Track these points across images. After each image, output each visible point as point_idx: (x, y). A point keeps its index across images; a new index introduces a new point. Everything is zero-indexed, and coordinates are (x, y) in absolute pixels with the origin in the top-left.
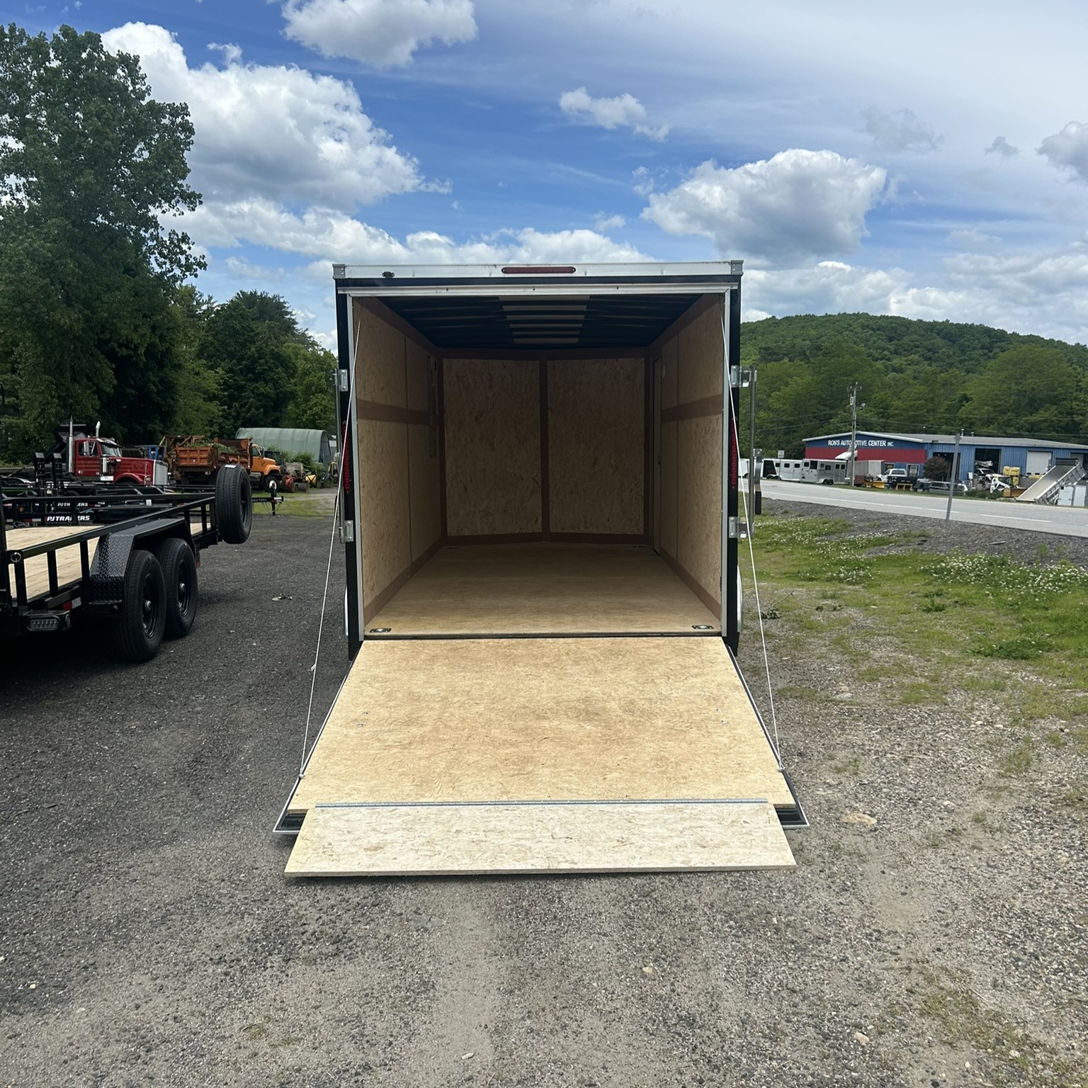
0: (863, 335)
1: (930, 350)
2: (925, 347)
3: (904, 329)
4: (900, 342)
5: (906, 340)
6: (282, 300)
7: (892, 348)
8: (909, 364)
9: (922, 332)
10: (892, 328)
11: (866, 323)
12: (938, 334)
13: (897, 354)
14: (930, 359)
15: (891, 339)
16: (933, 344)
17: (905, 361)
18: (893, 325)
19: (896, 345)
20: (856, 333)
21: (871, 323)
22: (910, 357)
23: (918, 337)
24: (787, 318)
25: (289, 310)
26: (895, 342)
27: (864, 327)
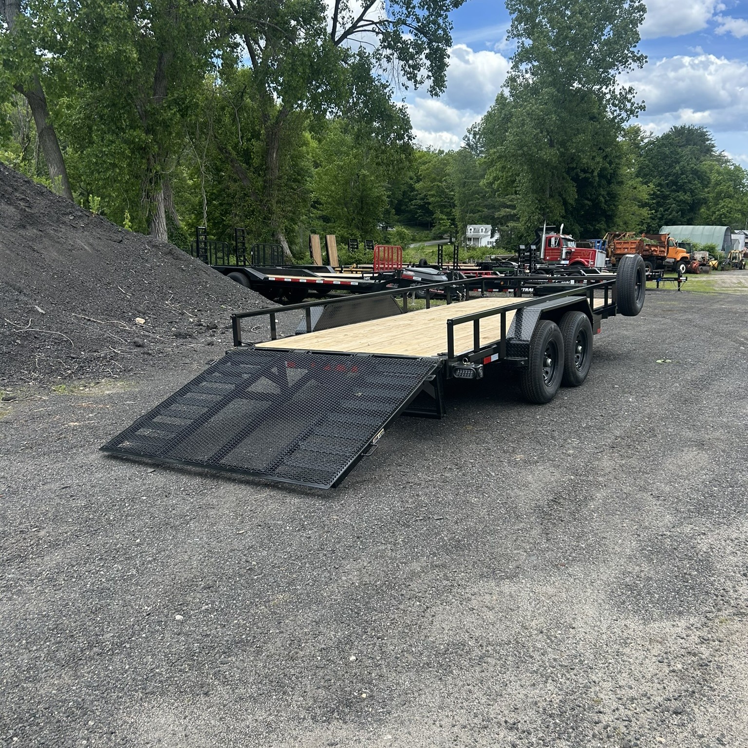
6: (705, 130)
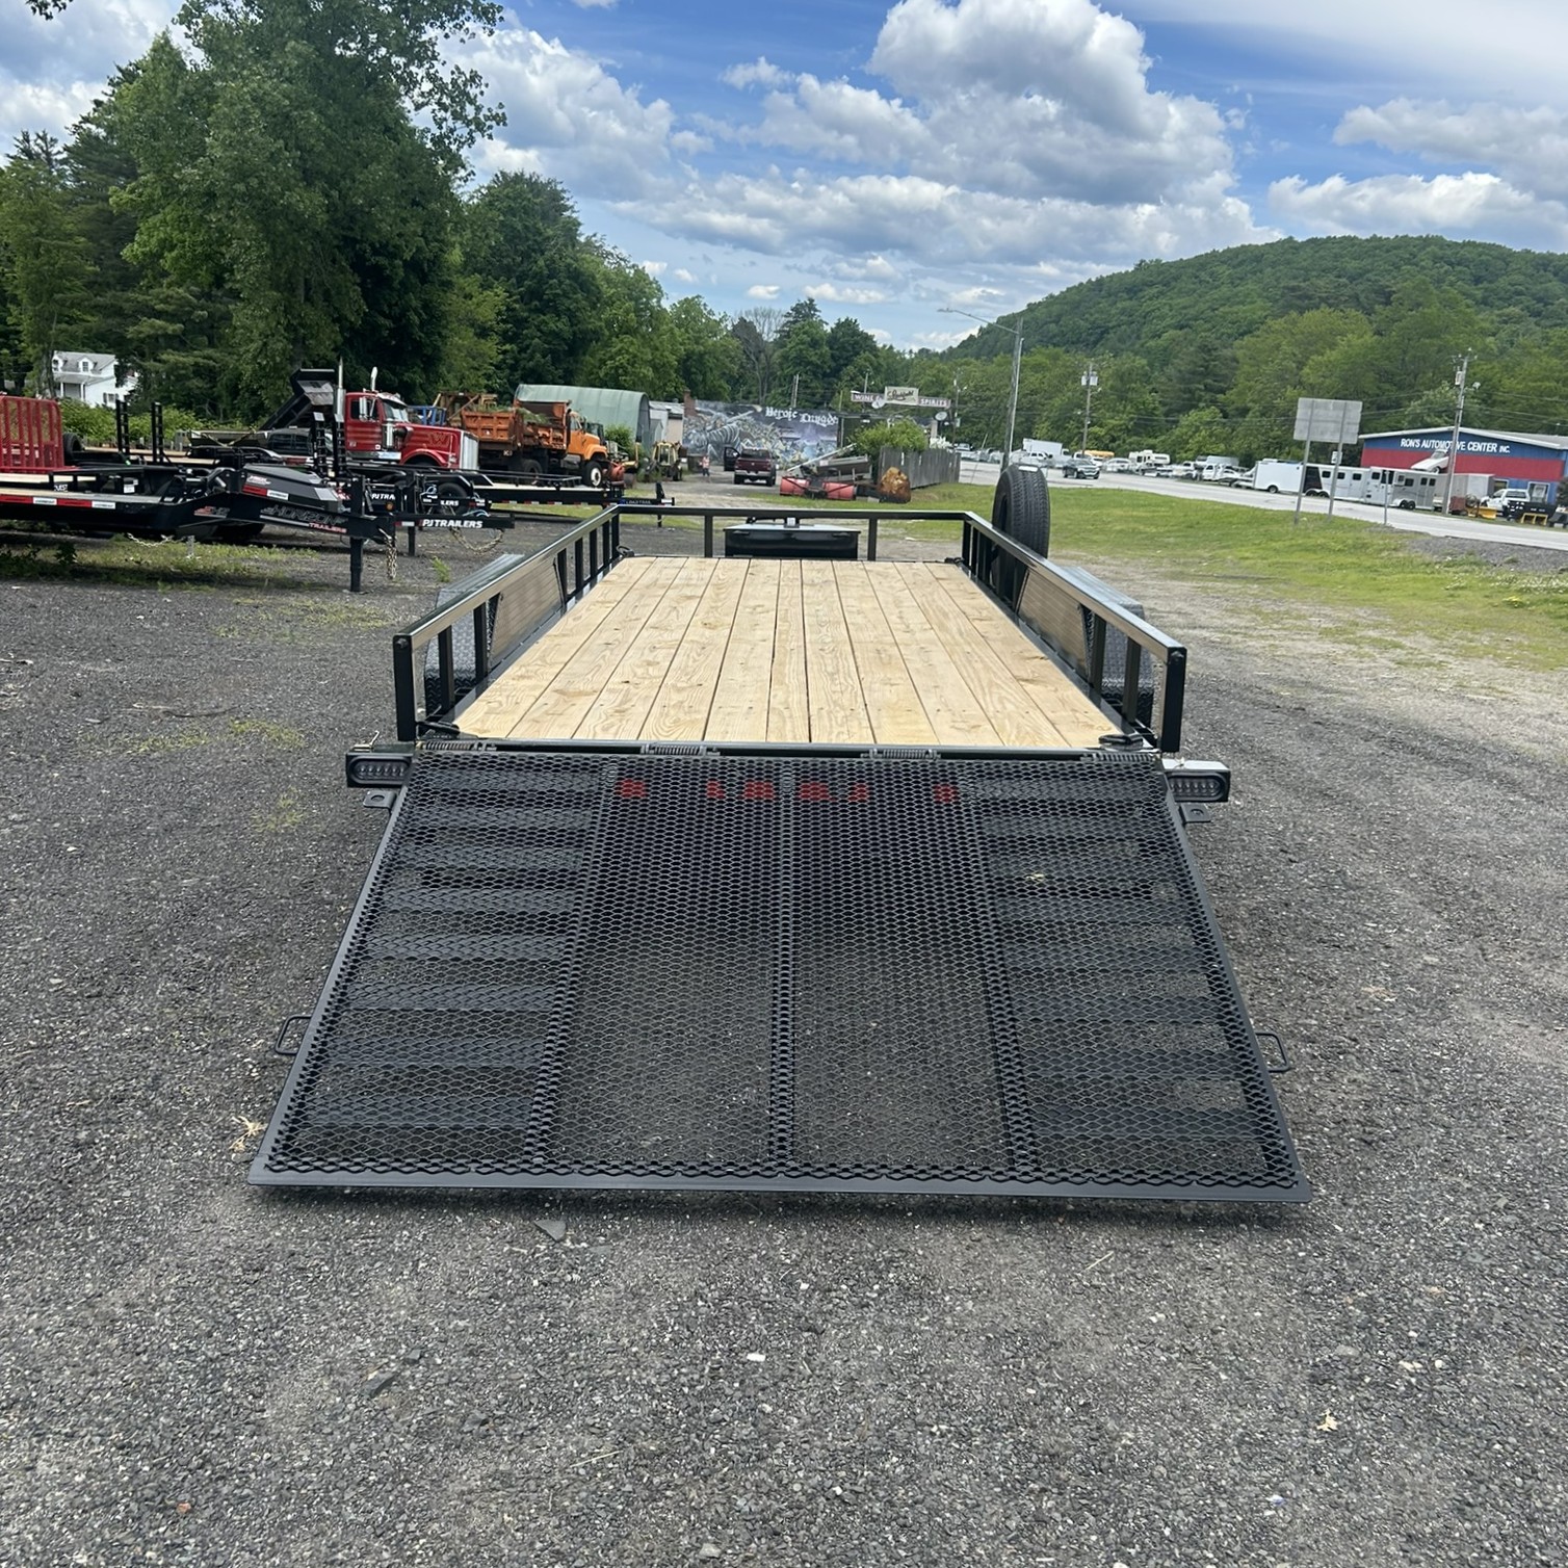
0: (1434, 272)
1: (1540, 300)
2: (1533, 296)
3: (1500, 264)
4: (1493, 286)
5: (1502, 282)
6: (559, 188)
7: (1479, 294)
8: (1506, 322)
9: (1530, 271)
10: (1482, 262)
11: (1440, 253)
12: (1556, 274)
13: (1486, 304)
14: (1538, 314)
15: (1477, 280)
16: (1546, 290)
17: (1499, 316)
18: (1483, 257)
19: (1486, 290)
20: (1423, 268)
21: (1449, 252)
22: (1506, 311)
23: (1522, 278)
24: (1313, 241)
25: (569, 203)
26: (1485, 284)
27: (1436, 259)
